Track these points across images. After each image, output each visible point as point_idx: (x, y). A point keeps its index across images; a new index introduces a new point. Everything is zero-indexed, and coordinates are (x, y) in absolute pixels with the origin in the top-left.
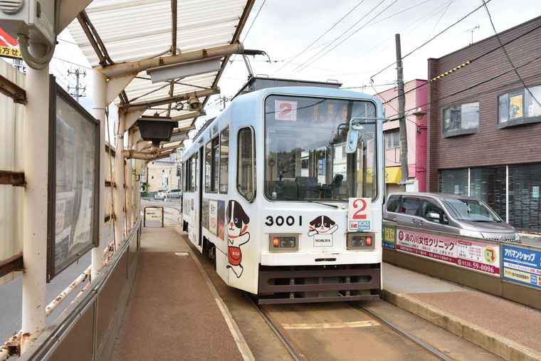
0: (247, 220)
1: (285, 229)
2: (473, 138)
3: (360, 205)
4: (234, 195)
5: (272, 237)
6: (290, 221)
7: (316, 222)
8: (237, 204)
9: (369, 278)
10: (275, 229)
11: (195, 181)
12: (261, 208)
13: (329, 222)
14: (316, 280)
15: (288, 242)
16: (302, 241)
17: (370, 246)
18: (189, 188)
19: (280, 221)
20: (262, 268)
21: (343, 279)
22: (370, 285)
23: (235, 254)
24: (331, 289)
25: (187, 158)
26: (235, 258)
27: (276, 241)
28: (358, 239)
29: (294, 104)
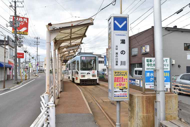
0: (78, 73)
1: (83, 74)
2: (137, 56)
3: (94, 71)
4: (76, 70)
5: (81, 75)
6: (84, 73)
7: (88, 73)
8: (77, 71)
9: (95, 81)
10: (82, 74)
11: (71, 68)
12: (80, 72)
13: (89, 73)
14: (88, 81)
15: (84, 76)
16: (86, 76)
17: (95, 77)
18: (70, 69)
19: (83, 73)
20: (80, 80)
21: (92, 81)
22: (95, 82)
23: (77, 78)
24: (90, 83)
25: (69, 63)
26: (77, 79)
27: (82, 76)
28: (94, 76)
29: (84, 57)
